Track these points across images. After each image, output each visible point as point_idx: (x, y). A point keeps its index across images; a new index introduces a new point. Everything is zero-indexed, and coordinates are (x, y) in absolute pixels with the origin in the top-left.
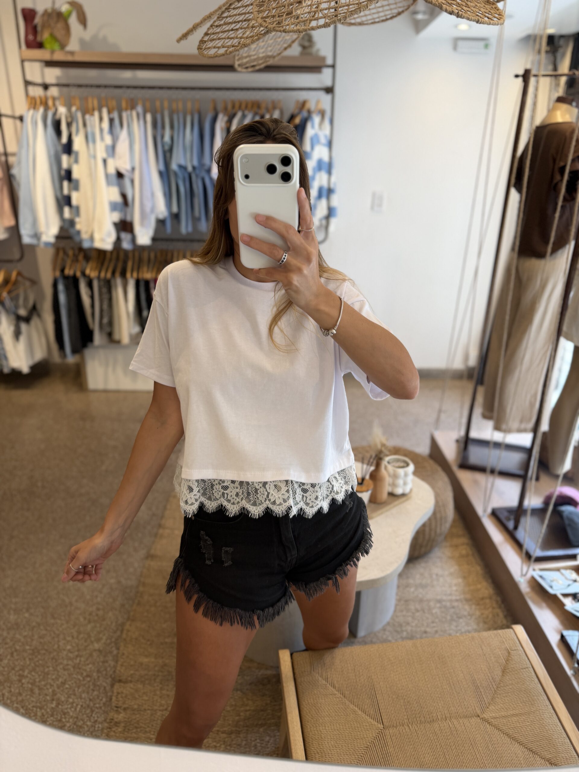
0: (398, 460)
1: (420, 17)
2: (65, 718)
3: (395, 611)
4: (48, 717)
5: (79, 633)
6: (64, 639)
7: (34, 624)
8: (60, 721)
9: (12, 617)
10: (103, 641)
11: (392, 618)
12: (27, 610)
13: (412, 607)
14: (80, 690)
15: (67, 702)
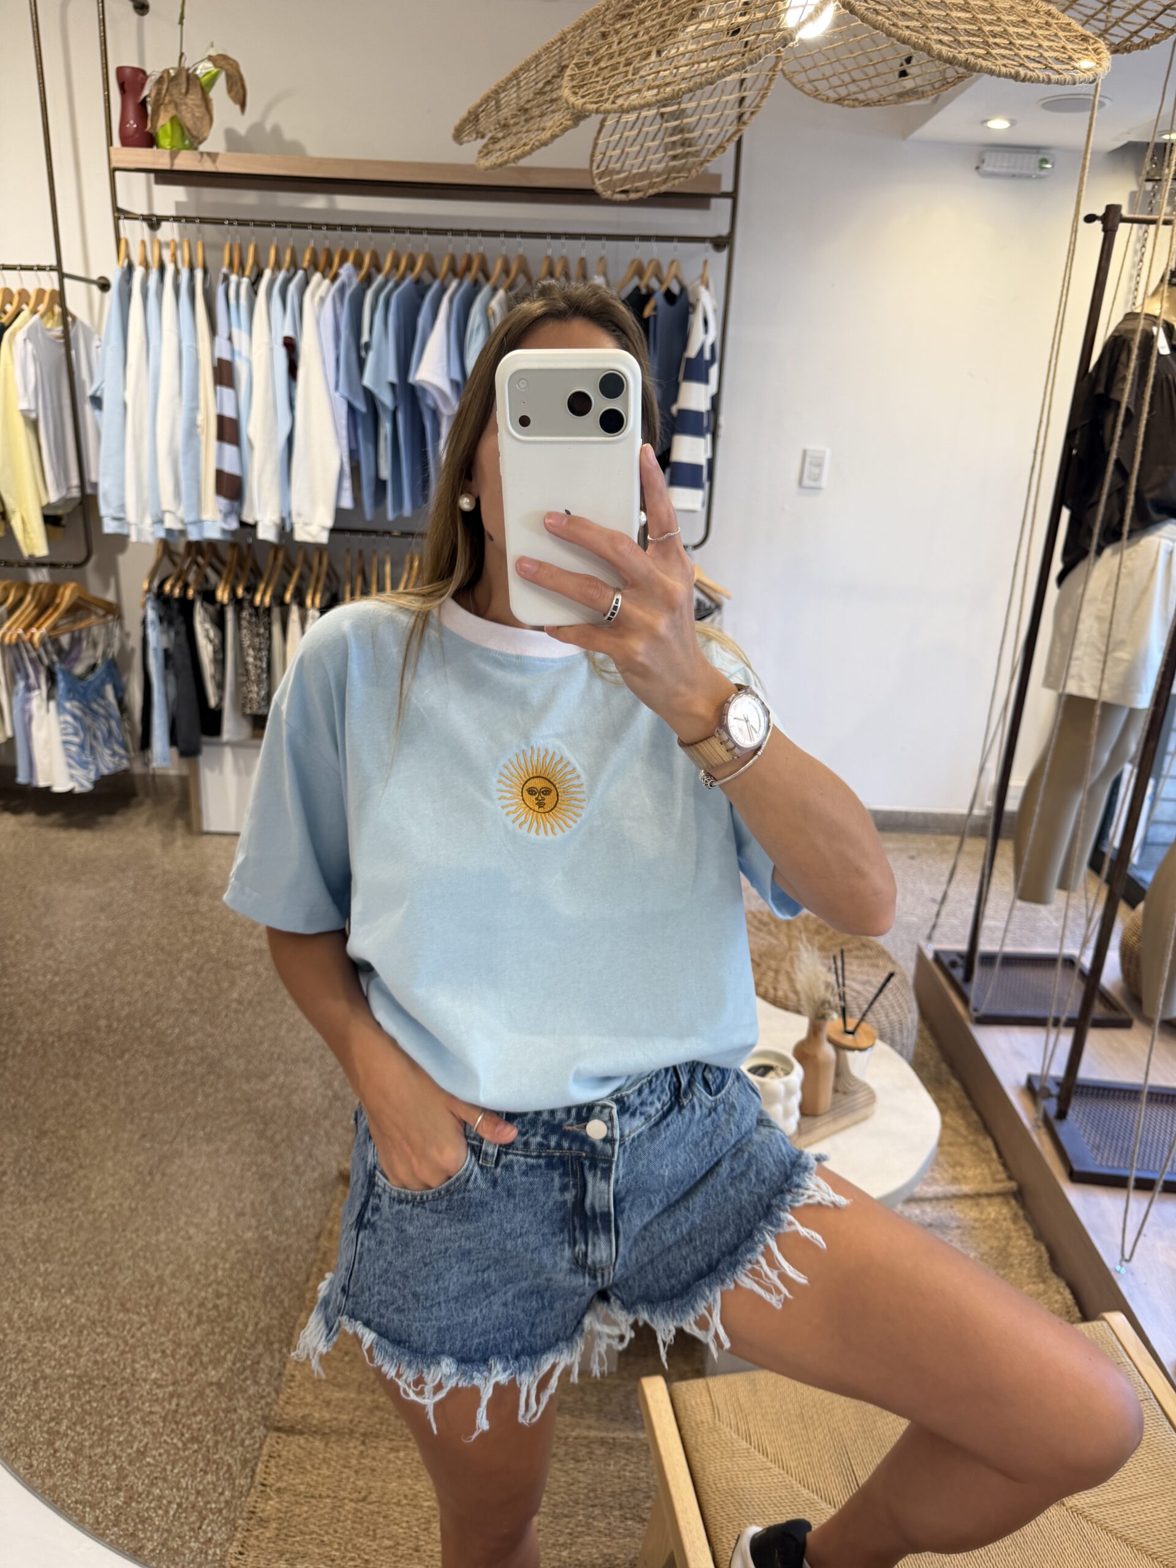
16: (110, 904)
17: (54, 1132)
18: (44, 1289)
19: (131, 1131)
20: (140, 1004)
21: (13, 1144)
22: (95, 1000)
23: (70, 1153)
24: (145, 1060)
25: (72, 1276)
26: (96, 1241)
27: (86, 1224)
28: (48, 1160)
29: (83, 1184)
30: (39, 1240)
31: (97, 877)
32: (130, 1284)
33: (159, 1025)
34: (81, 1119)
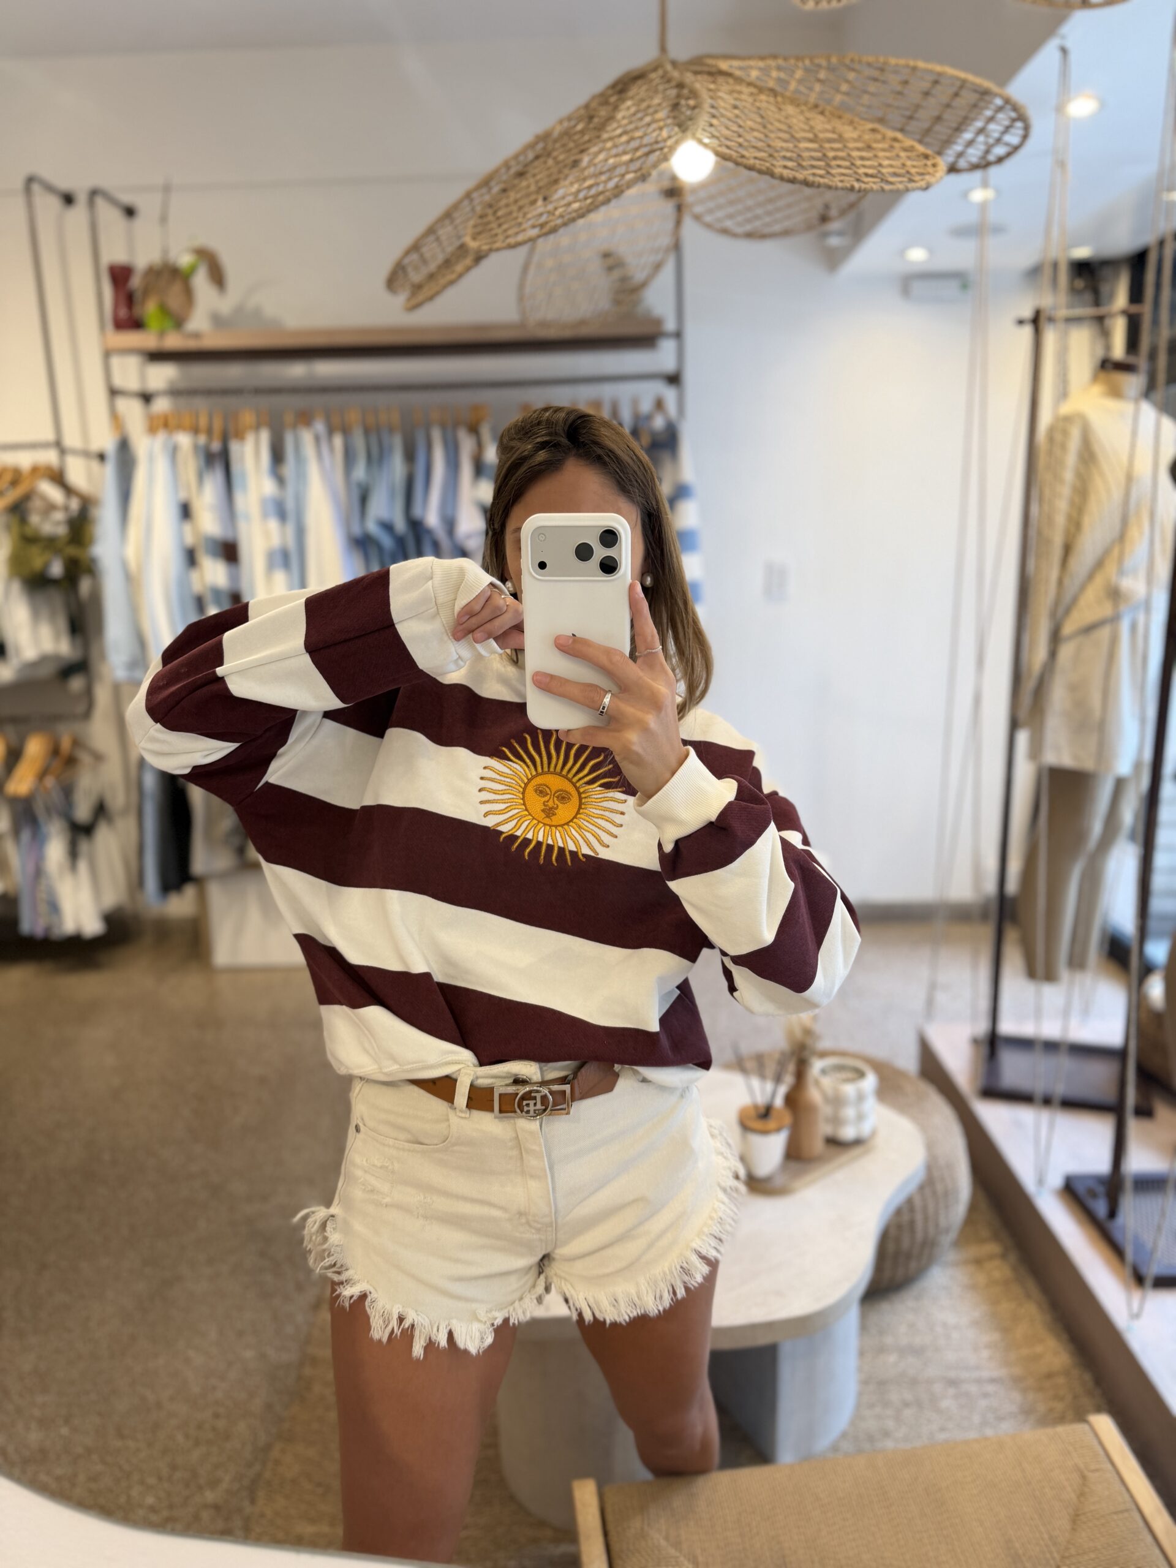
0: (840, 1068)
1: (834, 241)
3: (858, 1406)
5: (173, 1467)
6: (142, 1482)
7: (80, 1450)
9: (34, 1436)
10: (225, 1485)
11: (853, 1423)
12: (67, 1421)
13: (894, 1396)
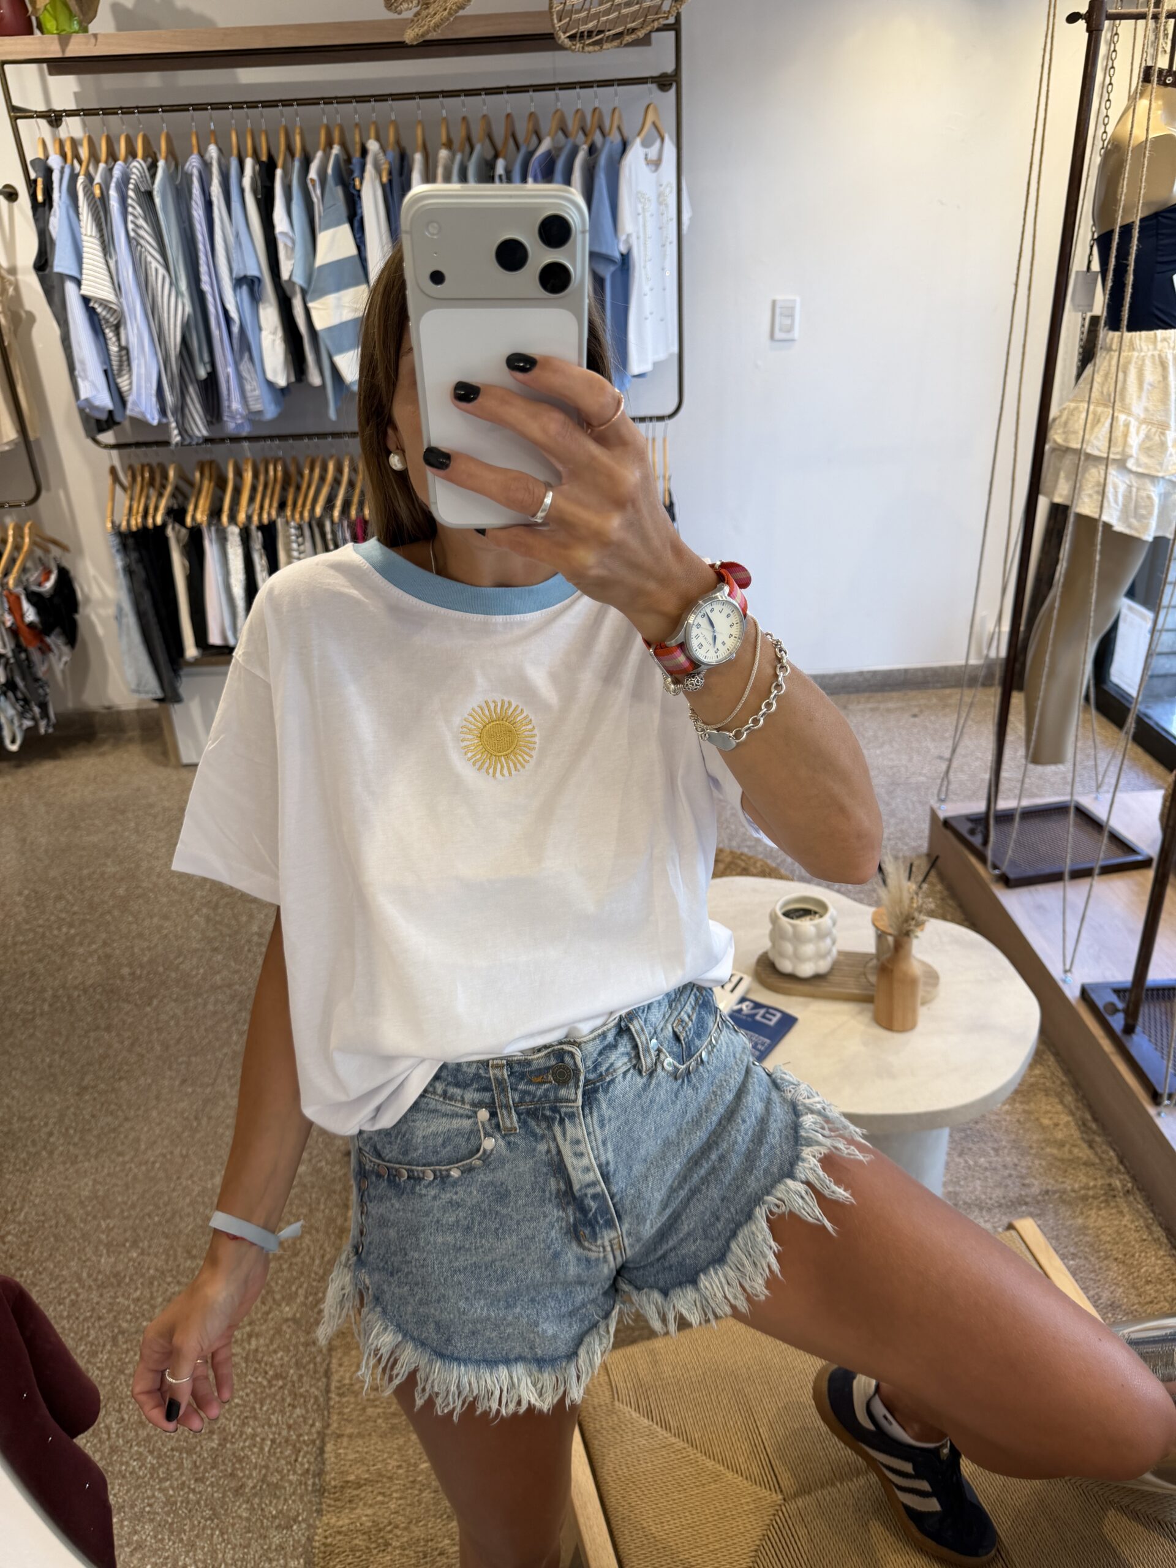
2: (242, 1469)
4: (205, 1471)
7: (152, 1272)
8: (233, 1475)
14: (265, 1408)
15: (241, 1436)
16: (114, 849)
17: (93, 1087)
18: (108, 1245)
19: (171, 1078)
20: (160, 947)
21: (55, 1103)
22: (114, 949)
23: (113, 1107)
24: (173, 1004)
25: (134, 1229)
26: (153, 1190)
27: (140, 1176)
28: (93, 1116)
29: (131, 1137)
30: (97, 1197)
31: (97, 822)
32: (192, 1230)
33: (182, 967)
34: (119, 1071)
